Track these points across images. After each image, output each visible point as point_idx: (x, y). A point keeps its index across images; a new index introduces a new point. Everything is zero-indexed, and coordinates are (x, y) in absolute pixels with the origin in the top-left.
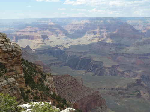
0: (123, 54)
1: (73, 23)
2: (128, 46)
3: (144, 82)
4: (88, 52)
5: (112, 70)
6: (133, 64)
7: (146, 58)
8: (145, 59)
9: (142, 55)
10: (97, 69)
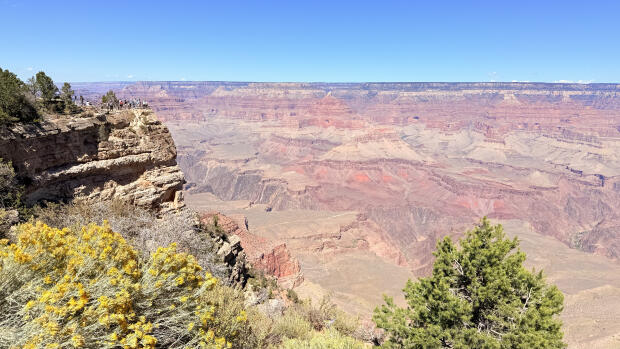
0: (328, 163)
1: (215, 94)
2: (336, 145)
3: (373, 219)
4: (252, 159)
5: (307, 197)
6: (348, 182)
7: (375, 169)
8: (372, 171)
9: (366, 163)
10: (273, 196)
